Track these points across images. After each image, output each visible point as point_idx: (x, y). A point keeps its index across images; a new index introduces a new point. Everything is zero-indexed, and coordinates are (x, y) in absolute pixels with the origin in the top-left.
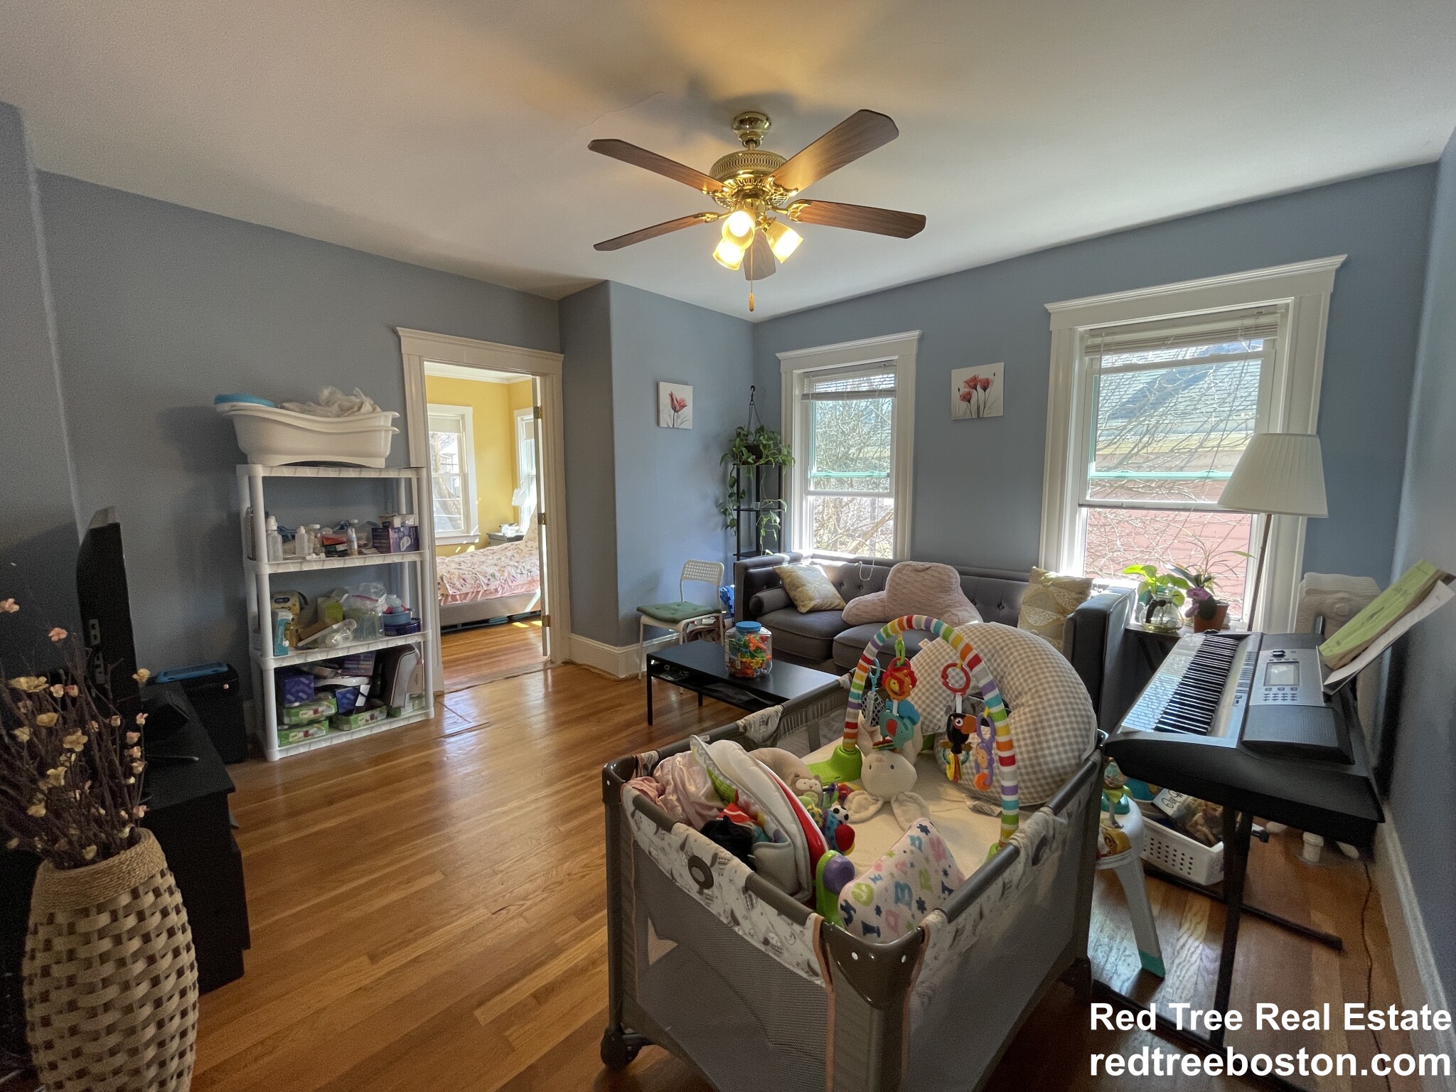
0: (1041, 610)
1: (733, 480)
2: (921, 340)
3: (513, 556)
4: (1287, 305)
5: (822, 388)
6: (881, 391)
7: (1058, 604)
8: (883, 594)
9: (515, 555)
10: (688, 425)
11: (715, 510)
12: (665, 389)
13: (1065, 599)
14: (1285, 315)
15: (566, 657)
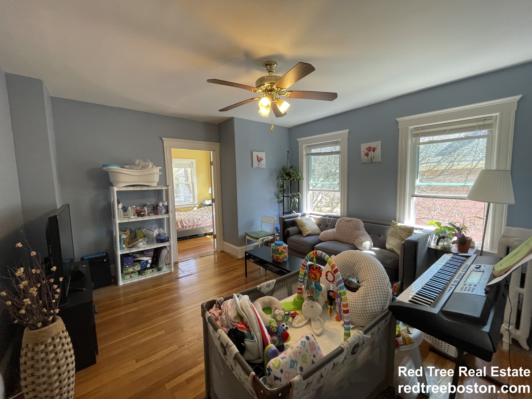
0: (394, 238)
1: (281, 185)
2: (349, 133)
3: (207, 212)
4: (497, 116)
5: (313, 151)
6: (335, 152)
7: (400, 236)
8: (334, 230)
9: (208, 211)
10: (264, 166)
11: (274, 197)
12: (255, 154)
13: (403, 234)
14: (496, 120)
15: (222, 250)
